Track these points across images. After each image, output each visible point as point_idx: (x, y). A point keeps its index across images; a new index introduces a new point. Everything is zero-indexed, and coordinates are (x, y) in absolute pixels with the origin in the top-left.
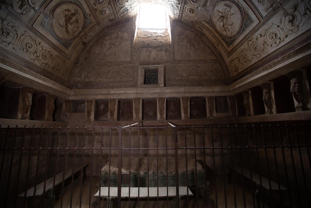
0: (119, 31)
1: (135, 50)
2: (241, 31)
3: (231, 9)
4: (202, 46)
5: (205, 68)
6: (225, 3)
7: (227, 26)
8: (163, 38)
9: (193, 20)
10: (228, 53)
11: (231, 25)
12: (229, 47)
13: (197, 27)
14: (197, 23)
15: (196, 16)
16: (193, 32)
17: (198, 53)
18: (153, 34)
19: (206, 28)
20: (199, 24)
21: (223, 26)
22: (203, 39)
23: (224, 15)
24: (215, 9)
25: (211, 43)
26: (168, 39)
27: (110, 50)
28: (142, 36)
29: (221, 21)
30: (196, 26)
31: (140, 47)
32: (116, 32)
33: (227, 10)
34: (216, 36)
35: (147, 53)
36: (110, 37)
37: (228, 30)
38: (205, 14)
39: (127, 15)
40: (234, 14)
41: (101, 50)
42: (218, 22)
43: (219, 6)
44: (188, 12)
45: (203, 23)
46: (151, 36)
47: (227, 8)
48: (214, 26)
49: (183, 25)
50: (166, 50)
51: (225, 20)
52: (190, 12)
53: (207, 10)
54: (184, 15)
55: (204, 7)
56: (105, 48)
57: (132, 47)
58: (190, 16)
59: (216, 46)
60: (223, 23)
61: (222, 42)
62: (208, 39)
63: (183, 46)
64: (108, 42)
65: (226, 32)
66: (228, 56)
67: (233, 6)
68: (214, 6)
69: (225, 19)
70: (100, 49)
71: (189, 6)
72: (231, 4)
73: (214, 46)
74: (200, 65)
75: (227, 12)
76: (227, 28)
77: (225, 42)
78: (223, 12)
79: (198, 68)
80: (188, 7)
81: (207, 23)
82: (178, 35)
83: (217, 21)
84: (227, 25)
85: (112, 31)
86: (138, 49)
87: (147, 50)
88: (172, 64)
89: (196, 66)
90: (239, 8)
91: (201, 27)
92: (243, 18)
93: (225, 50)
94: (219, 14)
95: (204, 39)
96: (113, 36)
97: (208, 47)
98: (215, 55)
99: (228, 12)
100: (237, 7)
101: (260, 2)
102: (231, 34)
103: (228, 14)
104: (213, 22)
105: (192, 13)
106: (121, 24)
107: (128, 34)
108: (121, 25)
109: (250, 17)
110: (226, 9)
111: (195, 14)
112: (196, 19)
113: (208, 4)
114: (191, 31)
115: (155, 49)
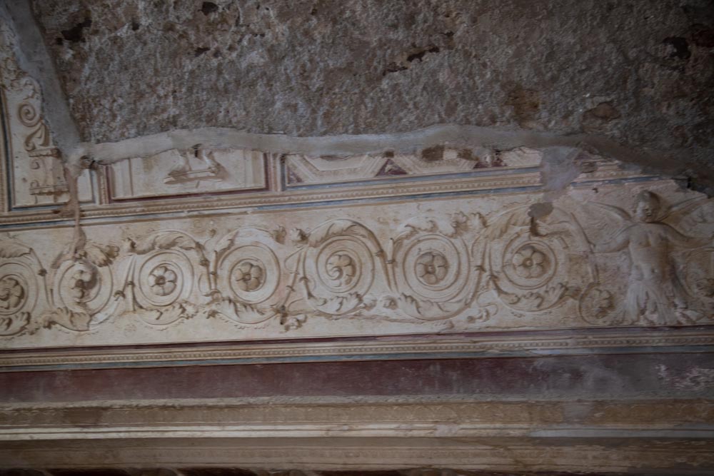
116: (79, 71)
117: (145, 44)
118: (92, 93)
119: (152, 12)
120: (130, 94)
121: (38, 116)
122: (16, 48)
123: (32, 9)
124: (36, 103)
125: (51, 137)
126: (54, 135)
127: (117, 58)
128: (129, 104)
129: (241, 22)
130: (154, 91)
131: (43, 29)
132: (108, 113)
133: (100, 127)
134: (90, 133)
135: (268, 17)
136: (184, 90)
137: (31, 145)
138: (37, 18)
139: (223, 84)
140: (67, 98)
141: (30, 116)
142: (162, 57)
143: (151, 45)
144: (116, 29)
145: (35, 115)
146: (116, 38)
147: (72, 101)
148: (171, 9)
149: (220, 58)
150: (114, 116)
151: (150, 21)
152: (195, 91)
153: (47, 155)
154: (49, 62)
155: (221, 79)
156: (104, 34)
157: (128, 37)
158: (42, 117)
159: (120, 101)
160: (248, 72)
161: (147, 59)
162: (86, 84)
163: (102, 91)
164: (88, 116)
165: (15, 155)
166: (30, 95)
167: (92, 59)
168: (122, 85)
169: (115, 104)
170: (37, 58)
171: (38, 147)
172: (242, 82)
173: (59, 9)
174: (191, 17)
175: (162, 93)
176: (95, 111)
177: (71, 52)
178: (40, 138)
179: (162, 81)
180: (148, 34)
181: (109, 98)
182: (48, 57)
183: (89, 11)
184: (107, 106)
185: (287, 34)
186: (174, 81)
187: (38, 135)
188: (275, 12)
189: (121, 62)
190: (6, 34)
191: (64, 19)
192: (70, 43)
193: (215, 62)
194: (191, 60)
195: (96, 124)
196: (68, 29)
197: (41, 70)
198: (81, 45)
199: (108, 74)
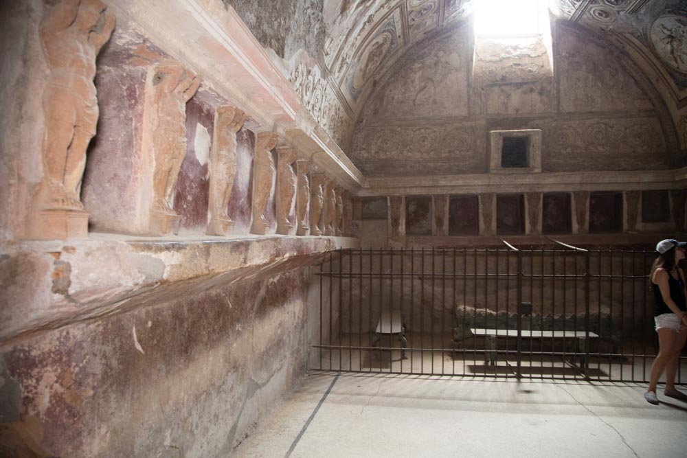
0: (439, 50)
1: (475, 90)
4: (621, 78)
5: (626, 129)
6: (677, 18)
7: (679, 54)
8: (535, 61)
9: (604, 26)
10: (680, 101)
12: (681, 89)
13: (612, 38)
14: (614, 34)
15: (612, 23)
16: (604, 47)
17: (612, 97)
18: (512, 51)
19: (633, 45)
20: (617, 36)
21: (672, 52)
22: (624, 63)
23: (674, 35)
24: (657, 21)
25: (643, 73)
26: (546, 65)
27: (423, 92)
28: (489, 58)
29: (668, 43)
30: (609, 37)
31: (487, 86)
32: (433, 52)
33: (681, 29)
34: (656, 64)
35: (502, 97)
36: (420, 65)
37: (682, 61)
38: (634, 24)
41: (405, 93)
42: (661, 43)
43: (664, 19)
44: (597, 14)
45: (628, 36)
46: (508, 55)
47: (682, 26)
48: (651, 47)
49: (580, 31)
50: (542, 90)
51: (675, 44)
52: (599, 14)
53: (638, 20)
54: (584, 17)
55: (632, 14)
56: (412, 89)
57: (469, 86)
58: (599, 21)
59: (653, 82)
60: (672, 46)
61: (668, 77)
62: (635, 64)
63: (579, 81)
64: (419, 74)
65: (677, 62)
66: (677, 107)
68: (655, 18)
69: (675, 41)
70: (403, 90)
71: (599, 6)
73: (648, 79)
74: (613, 122)
75: (682, 32)
76: (680, 56)
77: (674, 79)
78: (673, 30)
79: (609, 129)
80: (596, 7)
81: (637, 38)
82: (568, 55)
83: (658, 39)
84: (680, 52)
85: (426, 50)
86: (483, 89)
87: (502, 90)
88: (555, 120)
89: (605, 124)
91: (621, 41)
93: (673, 95)
94: (665, 31)
95: (628, 63)
96: (429, 61)
97: (635, 80)
98: (650, 99)
99: (684, 32)
103: (683, 36)
104: (651, 40)
105: (605, 17)
106: (444, 33)
107: (460, 56)
108: (444, 36)
110: (680, 27)
111: (611, 19)
112: (611, 27)
113: (642, 11)
114: (597, 45)
115: (518, 88)
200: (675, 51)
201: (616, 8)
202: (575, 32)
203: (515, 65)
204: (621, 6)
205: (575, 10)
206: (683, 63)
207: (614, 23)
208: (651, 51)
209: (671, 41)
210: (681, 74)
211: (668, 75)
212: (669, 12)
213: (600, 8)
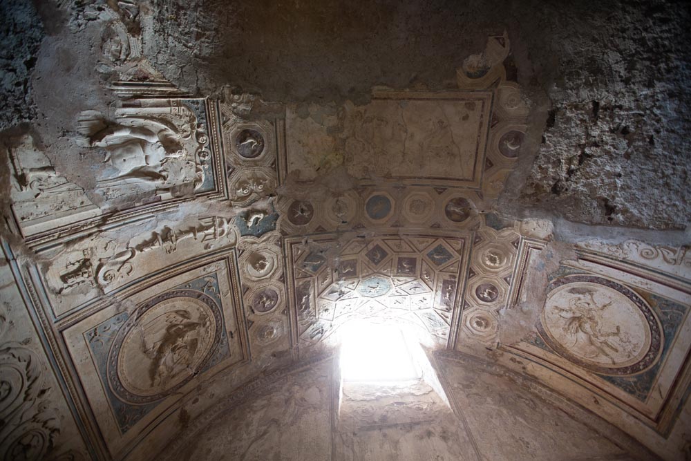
0: (294, 384)
1: (344, 436)
2: (659, 341)
3: (594, 296)
4: (546, 411)
6: (570, 288)
7: (602, 339)
8: (422, 399)
9: (489, 343)
10: (657, 420)
11: (614, 334)
12: (643, 398)
13: (505, 360)
14: (505, 350)
15: (496, 333)
16: (501, 376)
17: (551, 438)
18: (389, 390)
19: (535, 359)
20: (510, 352)
21: (592, 343)
22: (536, 391)
23: (578, 315)
24: (547, 305)
25: (569, 400)
26: (437, 401)
27: (260, 442)
28: (359, 397)
29: (577, 332)
30: (501, 359)
31: (361, 429)
32: (285, 387)
33: (583, 301)
34: (579, 374)
35: (386, 446)
36: (265, 402)
37: (612, 348)
38: (523, 323)
39: (319, 344)
40: (610, 304)
41: (230, 442)
43: (554, 296)
44: (475, 325)
45: (523, 346)
46: (384, 394)
47: (581, 296)
48: (558, 349)
49: (464, 360)
50: (444, 432)
51: (587, 326)
52: (479, 324)
53: (525, 313)
54: (462, 335)
55: (514, 307)
56: (245, 436)
57: (333, 429)
58: (480, 336)
59: (590, 407)
60: (586, 333)
61: (609, 387)
62: (552, 390)
63: (492, 418)
64: (260, 414)
65: (607, 355)
67: (598, 288)
68: (543, 300)
69: (585, 323)
70: (229, 438)
71: (473, 311)
72: (589, 285)
73: (583, 407)
75: (587, 305)
76: (606, 343)
77: (619, 385)
78: (574, 307)
80: (470, 314)
81: (535, 344)
82: (461, 386)
83: (562, 332)
84: (602, 335)
85: (276, 385)
86: (355, 434)
87: (385, 435)
90: (617, 288)
91: (518, 359)
92: (644, 308)
93: (636, 414)
94: (564, 314)
95: (540, 391)
96: (278, 397)
98: (607, 438)
99: (589, 304)
100: (612, 289)
101: (674, 262)
102: (629, 356)
103: (591, 310)
104: (553, 337)
105: (485, 327)
106: (302, 366)
107: (320, 391)
108: (301, 369)
109: (667, 301)
110: (579, 299)
111: (493, 328)
112: (498, 340)
113: (524, 298)
114: (491, 374)
115: (408, 431)
116: (633, 215)
117: (632, 172)
118: (651, 213)
119: (614, 163)
120: (662, 190)
121: (652, 249)
122: (605, 242)
123: (586, 224)
124: (643, 246)
125: (671, 247)
126: (671, 244)
127: (635, 191)
128: (669, 193)
129: (643, 113)
130: (668, 176)
131: (600, 224)
132: (670, 209)
133: (678, 216)
134: (680, 224)
135: (646, 95)
136: (675, 157)
137: (671, 261)
138: (592, 224)
139: (682, 131)
140: (649, 228)
141: (650, 252)
142: (646, 165)
143: (634, 170)
144: (616, 187)
145: (651, 250)
146: (622, 188)
147: (651, 227)
148: (617, 151)
149: (662, 130)
150: (674, 205)
151: (619, 166)
152: (679, 150)
153: (684, 254)
154: (620, 228)
155: (679, 131)
156: (616, 194)
157: (624, 181)
158: (655, 247)
159: (665, 198)
160: (681, 112)
161: (643, 174)
162: (643, 215)
163: (653, 207)
164: (666, 221)
165: (674, 273)
166: (636, 247)
167: (628, 205)
168: (653, 194)
169: (666, 202)
170: (615, 234)
171: (675, 257)
172: (687, 118)
173: (592, 211)
174: (627, 141)
175: (671, 171)
176: (665, 216)
177: (619, 215)
178: (668, 253)
179: (662, 169)
180: (627, 169)
181: (659, 204)
182: (616, 228)
183: (599, 197)
184: (664, 207)
185: (664, 84)
186: (666, 161)
187: (666, 253)
188: (645, 89)
189: (638, 190)
190: (594, 243)
191: (599, 211)
192: (614, 213)
193: (663, 133)
194: (655, 148)
195: (675, 218)
196: (605, 211)
197: (623, 234)
198: (617, 208)
199: (643, 199)
200: (593, 339)
201: (493, 306)
202: (459, 363)
203: (397, 403)
204: (497, 301)
205: (449, 327)
206: (617, 351)
207: (498, 333)
208: (562, 355)
209: (580, 325)
210: (625, 370)
211: (608, 383)
212: (555, 283)
213: (475, 314)
